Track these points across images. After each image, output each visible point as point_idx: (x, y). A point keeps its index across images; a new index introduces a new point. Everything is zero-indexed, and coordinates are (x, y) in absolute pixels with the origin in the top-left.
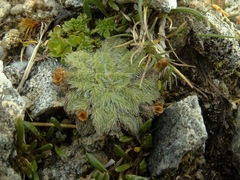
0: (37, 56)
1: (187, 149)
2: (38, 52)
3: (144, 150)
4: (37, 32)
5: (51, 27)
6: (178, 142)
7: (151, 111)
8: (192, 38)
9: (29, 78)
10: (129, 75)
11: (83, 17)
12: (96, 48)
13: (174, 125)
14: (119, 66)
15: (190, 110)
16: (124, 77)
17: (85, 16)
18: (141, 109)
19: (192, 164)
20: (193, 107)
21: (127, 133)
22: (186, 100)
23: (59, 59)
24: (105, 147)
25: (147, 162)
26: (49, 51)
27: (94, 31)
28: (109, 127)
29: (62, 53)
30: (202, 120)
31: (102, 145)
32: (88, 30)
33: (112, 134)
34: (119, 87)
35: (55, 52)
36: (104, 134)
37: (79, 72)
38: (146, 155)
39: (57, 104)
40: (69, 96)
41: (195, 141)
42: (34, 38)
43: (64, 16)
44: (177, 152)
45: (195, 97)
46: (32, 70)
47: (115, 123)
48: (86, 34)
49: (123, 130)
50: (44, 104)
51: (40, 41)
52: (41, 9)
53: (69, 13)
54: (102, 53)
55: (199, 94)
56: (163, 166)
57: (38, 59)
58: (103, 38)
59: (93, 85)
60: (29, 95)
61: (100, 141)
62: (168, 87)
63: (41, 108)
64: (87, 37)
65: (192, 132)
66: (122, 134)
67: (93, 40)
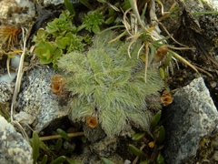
0: (24, 66)
1: (202, 135)
2: (25, 61)
3: (157, 144)
4: (19, 39)
5: (34, 31)
6: (193, 130)
7: (158, 102)
8: (186, 19)
9: (22, 90)
10: (128, 69)
11: (66, 15)
12: (87, 46)
13: (185, 112)
14: (116, 62)
15: (198, 94)
16: (124, 73)
17: (68, 13)
18: (147, 102)
19: (209, 148)
20: (201, 90)
21: (138, 130)
22: (192, 84)
23: (51, 65)
24: (118, 148)
25: (163, 155)
26: (37, 58)
27: (81, 27)
28: (119, 127)
29: (51, 57)
30: (212, 102)
31: (115, 147)
32: (74, 28)
33: (123, 134)
34: (122, 84)
35: (45, 58)
36: (116, 136)
37: (77, 76)
38: (161, 148)
39: (61, 114)
40: (71, 103)
41: (209, 125)
42: (17, 47)
43: (45, 17)
44: (194, 140)
45: (200, 79)
46: (22, 82)
47: (125, 122)
48: (73, 32)
49: (133, 128)
50: (47, 117)
51: (24, 49)
52: (16, 12)
53: (49, 12)
54: (96, 51)
55: (203, 73)
56: (181, 156)
57: (26, 69)
58: (92, 34)
59: (94, 86)
60: (26, 109)
61: (113, 144)
62: (170, 72)
63: (45, 122)
64: (75, 36)
65: (205, 116)
66: (134, 132)
67: (82, 38)
